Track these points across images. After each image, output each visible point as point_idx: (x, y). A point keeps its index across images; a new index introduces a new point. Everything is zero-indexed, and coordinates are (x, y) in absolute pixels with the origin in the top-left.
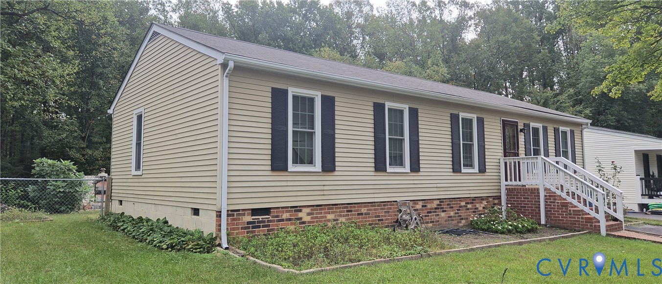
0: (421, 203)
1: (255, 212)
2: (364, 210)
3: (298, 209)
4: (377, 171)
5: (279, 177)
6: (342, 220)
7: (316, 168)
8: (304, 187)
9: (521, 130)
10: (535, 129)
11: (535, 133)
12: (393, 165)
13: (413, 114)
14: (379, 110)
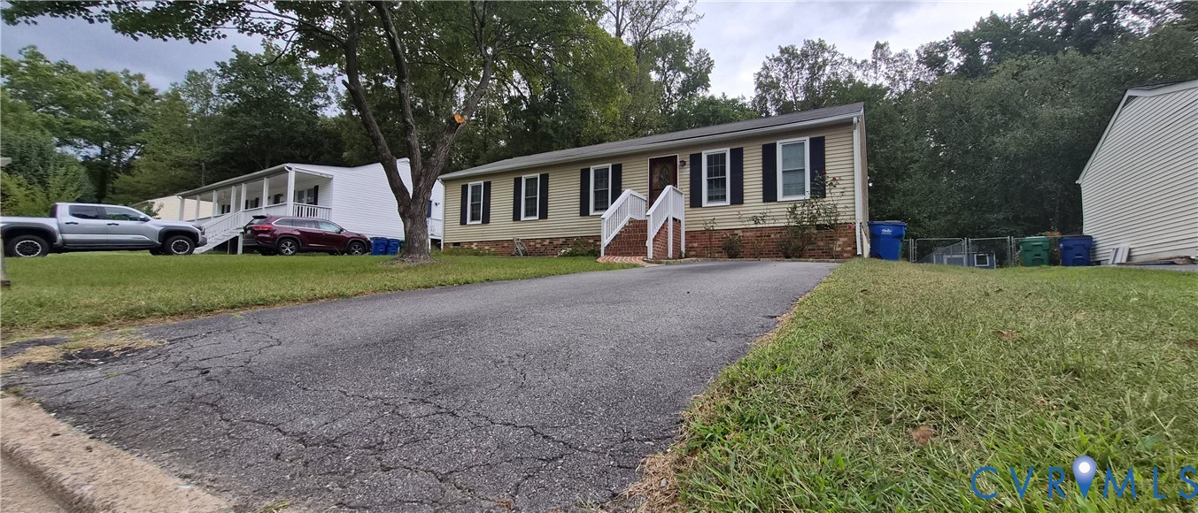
0: (548, 241)
1: (455, 244)
2: (506, 245)
3: (471, 243)
4: (514, 220)
5: (464, 227)
6: (493, 250)
7: (480, 222)
8: (475, 232)
9: (683, 163)
10: (716, 156)
11: (717, 161)
12: (527, 215)
13: (545, 179)
14: (518, 182)
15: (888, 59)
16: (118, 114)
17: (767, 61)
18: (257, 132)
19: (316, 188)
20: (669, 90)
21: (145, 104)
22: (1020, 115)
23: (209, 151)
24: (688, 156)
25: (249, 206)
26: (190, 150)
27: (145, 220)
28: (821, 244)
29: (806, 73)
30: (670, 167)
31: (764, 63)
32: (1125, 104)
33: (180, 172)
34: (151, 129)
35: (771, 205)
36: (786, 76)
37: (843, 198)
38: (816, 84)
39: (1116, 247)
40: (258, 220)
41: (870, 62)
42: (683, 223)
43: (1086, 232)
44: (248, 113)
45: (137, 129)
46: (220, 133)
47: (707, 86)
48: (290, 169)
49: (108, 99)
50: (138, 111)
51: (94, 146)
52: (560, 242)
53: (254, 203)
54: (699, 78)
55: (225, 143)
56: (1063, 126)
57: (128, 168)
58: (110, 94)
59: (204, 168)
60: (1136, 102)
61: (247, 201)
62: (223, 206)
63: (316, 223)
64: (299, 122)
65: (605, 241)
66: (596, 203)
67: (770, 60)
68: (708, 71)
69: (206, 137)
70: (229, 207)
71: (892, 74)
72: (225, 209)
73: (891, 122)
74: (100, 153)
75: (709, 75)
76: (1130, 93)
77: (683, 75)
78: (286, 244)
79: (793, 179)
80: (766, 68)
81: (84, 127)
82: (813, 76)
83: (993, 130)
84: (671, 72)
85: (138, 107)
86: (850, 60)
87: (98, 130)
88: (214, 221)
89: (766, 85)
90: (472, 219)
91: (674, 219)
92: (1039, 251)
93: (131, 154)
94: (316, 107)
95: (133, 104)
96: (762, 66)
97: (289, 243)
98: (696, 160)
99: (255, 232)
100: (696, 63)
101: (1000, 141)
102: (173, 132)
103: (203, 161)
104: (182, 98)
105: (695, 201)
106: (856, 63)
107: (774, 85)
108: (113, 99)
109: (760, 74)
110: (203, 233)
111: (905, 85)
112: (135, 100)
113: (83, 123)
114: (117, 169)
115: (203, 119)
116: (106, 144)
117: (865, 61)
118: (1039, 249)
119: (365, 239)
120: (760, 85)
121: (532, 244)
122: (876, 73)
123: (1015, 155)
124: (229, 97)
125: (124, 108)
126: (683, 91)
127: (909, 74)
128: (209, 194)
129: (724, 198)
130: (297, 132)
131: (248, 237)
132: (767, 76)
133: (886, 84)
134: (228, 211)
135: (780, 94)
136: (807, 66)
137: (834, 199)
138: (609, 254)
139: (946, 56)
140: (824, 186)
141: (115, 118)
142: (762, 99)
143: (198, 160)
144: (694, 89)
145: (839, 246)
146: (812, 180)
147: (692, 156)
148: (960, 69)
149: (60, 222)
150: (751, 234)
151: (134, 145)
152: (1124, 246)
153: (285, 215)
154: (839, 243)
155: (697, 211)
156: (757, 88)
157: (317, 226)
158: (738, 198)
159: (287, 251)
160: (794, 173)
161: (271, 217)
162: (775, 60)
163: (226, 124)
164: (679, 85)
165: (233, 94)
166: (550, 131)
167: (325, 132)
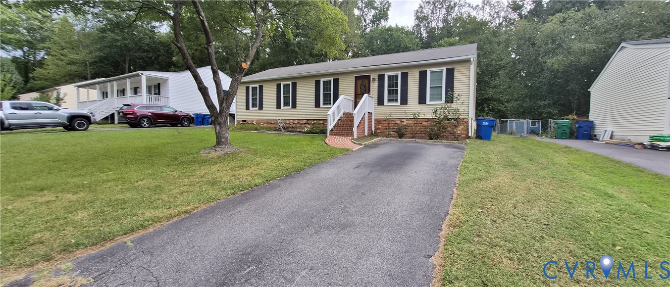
0: (297, 121)
1: (243, 121)
2: (273, 122)
3: (253, 121)
4: (277, 108)
5: (248, 111)
6: (265, 125)
7: (257, 109)
8: (254, 114)
9: (374, 79)
10: (393, 76)
11: (393, 79)
12: (284, 106)
13: (294, 85)
14: (279, 86)
15: (491, 5)
16: (30, 30)
17: (422, 3)
18: (119, 44)
19: (159, 84)
20: (365, 21)
21: (47, 23)
22: (561, 46)
23: (90, 55)
24: (377, 76)
25: (119, 95)
26: (78, 54)
27: (57, 110)
28: (449, 129)
29: (444, 11)
30: (366, 81)
31: (420, 4)
32: (620, 51)
33: (74, 68)
34: (52, 40)
35: (423, 106)
36: (432, 12)
37: (463, 106)
38: (449, 17)
39: (606, 129)
40: (126, 107)
41: (480, 6)
42: (373, 114)
43: (591, 118)
44: (113, 32)
45: (43, 40)
46: (96, 43)
47: (387, 19)
48: (142, 74)
49: (23, 20)
50: (42, 28)
51: (18, 50)
52: (304, 122)
53: (122, 92)
54: (382, 15)
55: (100, 50)
56: (584, 54)
57: (41, 64)
58: (24, 17)
59: (88, 65)
60: (625, 50)
61: (118, 90)
62: (103, 93)
63: (161, 107)
64: (145, 37)
65: (330, 127)
66: (324, 100)
67: (424, 2)
68: (388, 9)
69: (87, 46)
70: (107, 93)
71: (492, 13)
72: (105, 95)
73: (490, 43)
74: (22, 55)
75: (388, 12)
76: (623, 44)
77: (373, 11)
78: (144, 121)
79: (436, 91)
80: (421, 7)
81: (10, 39)
82: (448, 13)
83: (547, 53)
84: (366, 9)
85: (42, 26)
86: (469, 5)
87: (19, 41)
88: (99, 103)
89: (421, 18)
90: (253, 107)
91: (368, 112)
92: (565, 128)
93: (42, 56)
94: (154, 27)
95: (39, 24)
96: (419, 6)
97: (146, 120)
98: (381, 78)
99: (125, 114)
100: (381, 4)
101: (549, 62)
102: (66, 42)
103: (87, 61)
104: (70, 21)
105: (380, 102)
106: (472, 7)
107: (425, 18)
108: (26, 20)
109: (417, 11)
110: (94, 116)
111: (500, 20)
112: (40, 21)
113: (9, 36)
114: (34, 65)
115: (84, 35)
116: (26, 49)
117: (478, 6)
118: (566, 127)
119: (190, 116)
120: (418, 18)
121: (288, 122)
122: (483, 13)
123: (557, 70)
124: (99, 21)
125: (34, 26)
126: (373, 22)
127: (502, 14)
128: (94, 86)
129: (396, 100)
130: (144, 43)
131: (121, 116)
132: (422, 12)
133: (489, 18)
134: (107, 97)
135: (428, 24)
136: (445, 7)
137: (458, 106)
138: (332, 135)
139: (523, 4)
140: (453, 98)
141: (29, 32)
142: (418, 26)
143: (84, 60)
144: (379, 20)
145: (460, 130)
146: (446, 94)
147: (379, 76)
148: (531, 12)
149: (5, 113)
150: (412, 122)
151: (43, 49)
152: (610, 129)
153: (142, 102)
154: (459, 129)
155: (381, 107)
156: (415, 20)
157: (162, 110)
158: (404, 101)
159: (145, 125)
160: (436, 88)
161: (134, 105)
162: (427, 3)
163: (99, 38)
164: (371, 17)
165: (102, 19)
166: (296, 49)
167: (161, 43)
